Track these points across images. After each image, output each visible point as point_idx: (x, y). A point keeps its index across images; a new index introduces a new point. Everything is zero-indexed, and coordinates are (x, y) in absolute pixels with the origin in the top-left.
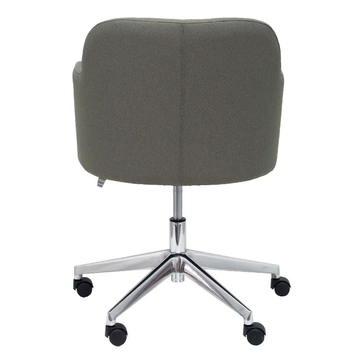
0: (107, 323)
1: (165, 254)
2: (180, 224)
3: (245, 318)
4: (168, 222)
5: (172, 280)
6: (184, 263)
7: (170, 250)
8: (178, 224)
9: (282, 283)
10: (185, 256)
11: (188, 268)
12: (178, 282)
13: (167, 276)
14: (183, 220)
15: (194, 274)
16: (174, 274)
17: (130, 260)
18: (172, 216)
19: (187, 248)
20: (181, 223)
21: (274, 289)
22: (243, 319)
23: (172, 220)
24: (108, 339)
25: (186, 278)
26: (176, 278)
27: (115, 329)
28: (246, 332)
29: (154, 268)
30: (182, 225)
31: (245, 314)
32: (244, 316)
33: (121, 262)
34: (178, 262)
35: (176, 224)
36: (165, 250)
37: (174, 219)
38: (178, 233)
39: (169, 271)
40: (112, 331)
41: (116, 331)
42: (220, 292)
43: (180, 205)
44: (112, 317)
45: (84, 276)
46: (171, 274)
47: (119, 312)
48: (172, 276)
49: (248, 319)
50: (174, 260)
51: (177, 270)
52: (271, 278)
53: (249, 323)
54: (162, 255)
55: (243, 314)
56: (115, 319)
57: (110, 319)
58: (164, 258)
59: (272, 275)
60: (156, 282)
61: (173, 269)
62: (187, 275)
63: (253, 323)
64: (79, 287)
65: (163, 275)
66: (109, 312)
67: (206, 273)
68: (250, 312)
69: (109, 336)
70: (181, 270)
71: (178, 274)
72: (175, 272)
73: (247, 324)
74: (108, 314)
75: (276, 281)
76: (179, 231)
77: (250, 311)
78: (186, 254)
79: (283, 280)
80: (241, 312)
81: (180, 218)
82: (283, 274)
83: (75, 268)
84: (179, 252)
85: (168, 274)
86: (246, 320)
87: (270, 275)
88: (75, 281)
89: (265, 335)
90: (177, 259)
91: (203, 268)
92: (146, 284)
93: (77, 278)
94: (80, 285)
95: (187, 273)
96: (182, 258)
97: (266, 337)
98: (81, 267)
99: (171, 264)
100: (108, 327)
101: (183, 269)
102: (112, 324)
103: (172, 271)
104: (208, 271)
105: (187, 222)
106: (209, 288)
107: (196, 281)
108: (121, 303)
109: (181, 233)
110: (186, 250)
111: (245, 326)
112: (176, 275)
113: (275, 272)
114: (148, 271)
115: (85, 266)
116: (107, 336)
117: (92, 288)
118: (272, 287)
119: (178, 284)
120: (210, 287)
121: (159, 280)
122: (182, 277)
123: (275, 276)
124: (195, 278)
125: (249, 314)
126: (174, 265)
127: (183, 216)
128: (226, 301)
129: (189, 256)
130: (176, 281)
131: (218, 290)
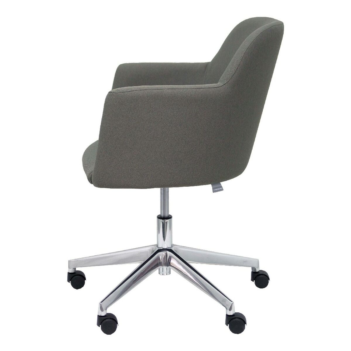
0: (98, 313)
1: (153, 249)
2: (166, 221)
3: (227, 308)
4: (156, 219)
5: (159, 273)
6: (170, 258)
7: (157, 246)
8: (164, 221)
9: (261, 276)
10: (171, 251)
11: (174, 262)
12: (165, 275)
13: (154, 270)
14: (170, 217)
15: (180, 267)
16: (161, 267)
17: (121, 254)
18: (159, 214)
19: (174, 243)
20: (168, 220)
21: (254, 281)
22: (226, 309)
23: (159, 217)
24: (100, 328)
25: (173, 271)
26: (163, 271)
27: (106, 319)
28: (228, 322)
29: (143, 262)
30: (169, 222)
31: (227, 305)
32: (226, 306)
33: (112, 256)
34: (165, 257)
35: (163, 221)
36: (153, 245)
37: (161, 216)
38: (165, 230)
39: (156, 265)
40: (103, 320)
41: (107, 320)
42: (204, 284)
43: (167, 203)
44: (104, 307)
45: (77, 269)
46: (159, 267)
47: (110, 303)
48: (159, 269)
49: (230, 309)
50: (161, 255)
51: (164, 264)
52: (251, 271)
53: (231, 313)
54: (150, 250)
55: (225, 305)
56: (106, 309)
57: (102, 309)
58: (152, 253)
59: (252, 268)
60: (144, 275)
61: (160, 263)
62: (173, 268)
63: (234, 313)
64: (72, 279)
65: (151, 269)
66: (101, 303)
67: (191, 266)
68: (232, 303)
69: (100, 326)
70: (168, 263)
71: (165, 268)
72: (162, 265)
73: (229, 314)
74: (100, 305)
75: (256, 274)
76: (166, 228)
77: (231, 301)
78: (172, 249)
79: (262, 273)
80: (223, 303)
81: (166, 215)
82: (262, 267)
83: (69, 262)
84: (165, 247)
85: (155, 268)
86: (228, 311)
87: (250, 268)
88: (69, 274)
89: (245, 325)
90: (164, 253)
91: (188, 262)
92: (136, 277)
93: (71, 271)
94: (74, 278)
95: (173, 267)
96: (168, 253)
97: (246, 326)
98: (75, 261)
99: (158, 258)
100: (99, 317)
101: (170, 263)
102: (103, 314)
103: (159, 264)
104: (193, 265)
105: (173, 219)
106: (193, 280)
107: (182, 274)
108: (112, 294)
109: (167, 230)
110: (172, 245)
111: (227, 316)
112: (163, 268)
113: (255, 266)
114: (136, 265)
115: (78, 260)
116: (98, 325)
117: (85, 281)
118: (252, 280)
119: (166, 277)
120: (195, 279)
121: (147, 273)
122: (168, 270)
123: (255, 269)
124: (181, 272)
125: (231, 304)
126: (161, 259)
127: (170, 214)
128: (209, 292)
129: (176, 251)
130: (163, 274)
131: (202, 282)
